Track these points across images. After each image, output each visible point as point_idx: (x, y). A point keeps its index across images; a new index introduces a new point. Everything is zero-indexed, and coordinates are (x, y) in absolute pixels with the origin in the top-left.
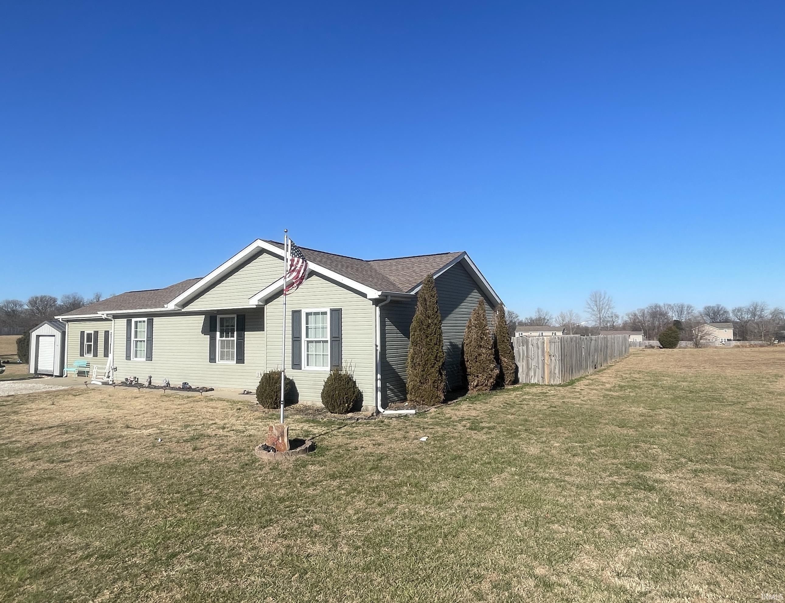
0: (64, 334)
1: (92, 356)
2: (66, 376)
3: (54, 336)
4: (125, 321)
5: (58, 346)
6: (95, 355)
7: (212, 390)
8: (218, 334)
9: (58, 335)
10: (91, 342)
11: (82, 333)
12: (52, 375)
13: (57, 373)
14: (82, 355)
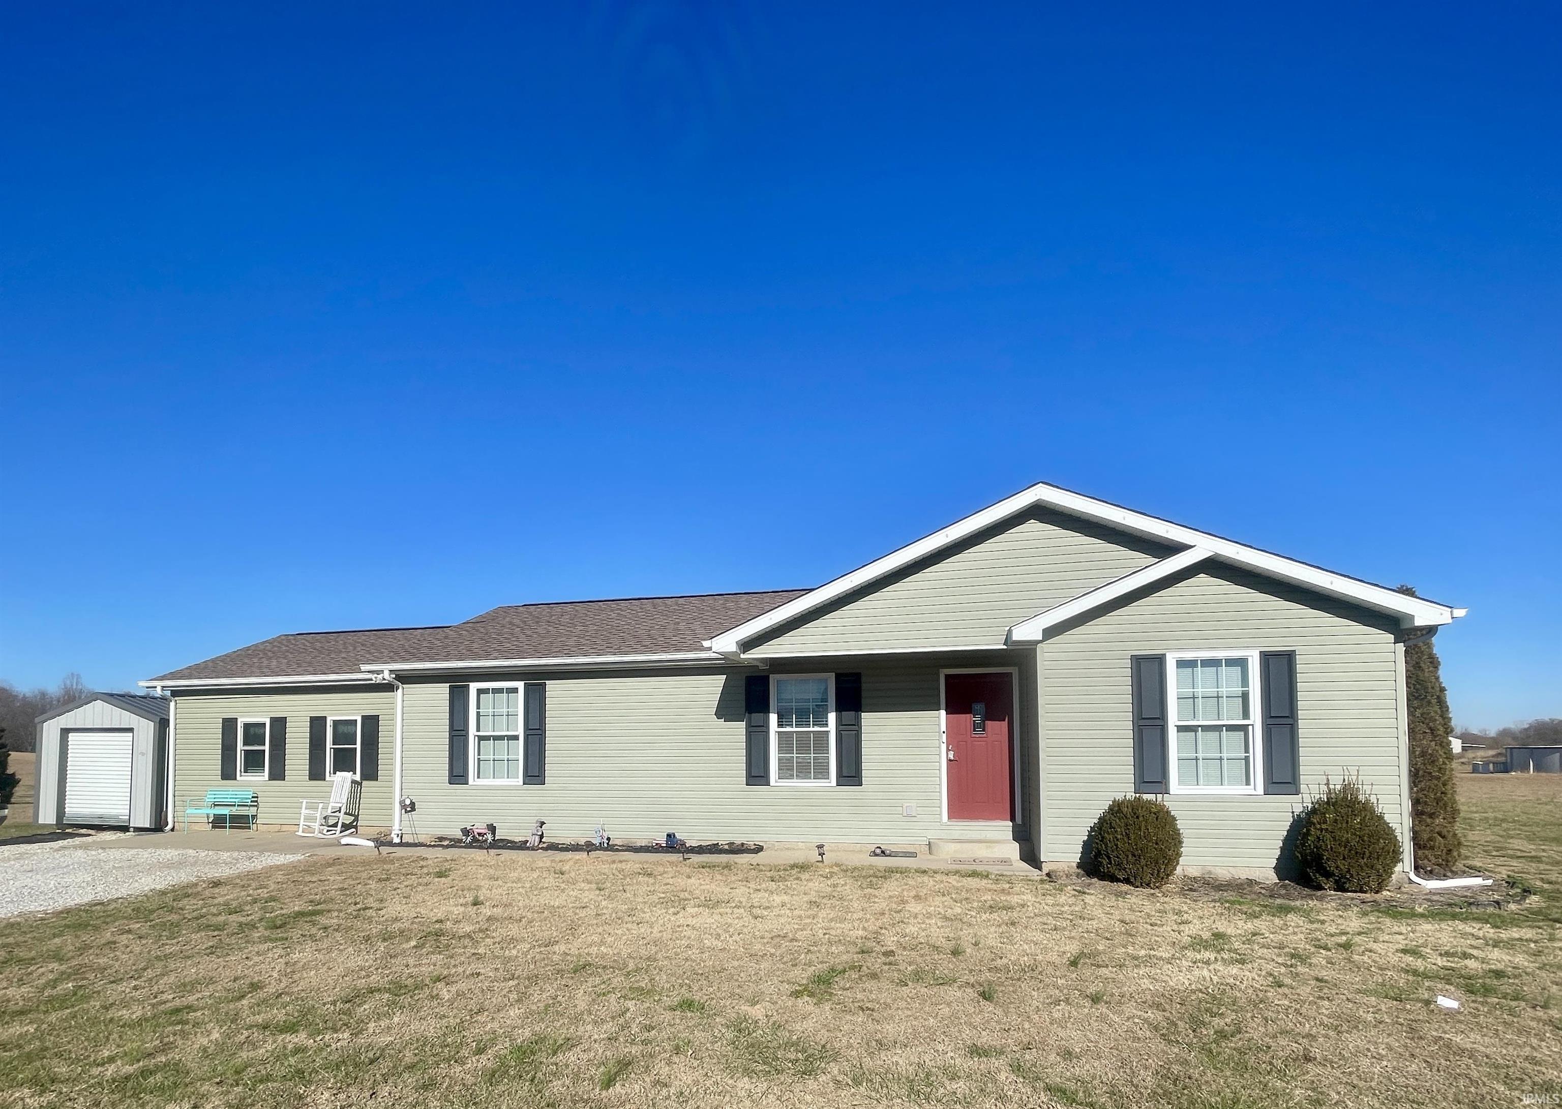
0: (163, 725)
1: (267, 778)
2: (173, 830)
3: (130, 730)
4: (443, 690)
5: (143, 754)
6: (278, 774)
7: (759, 849)
8: (773, 718)
9: (146, 729)
10: (264, 745)
11: (229, 725)
12: (124, 829)
13: (143, 819)
14: (228, 774)
